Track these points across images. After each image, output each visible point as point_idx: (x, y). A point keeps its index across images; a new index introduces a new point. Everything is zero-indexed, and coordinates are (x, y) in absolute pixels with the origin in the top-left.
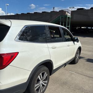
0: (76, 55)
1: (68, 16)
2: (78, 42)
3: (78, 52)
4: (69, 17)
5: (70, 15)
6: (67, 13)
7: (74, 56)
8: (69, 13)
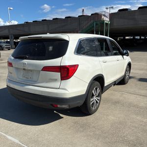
0: (125, 73)
1: (105, 22)
2: (128, 56)
3: (128, 69)
4: (106, 24)
5: (108, 20)
6: (103, 17)
7: (123, 74)
8: (107, 17)
